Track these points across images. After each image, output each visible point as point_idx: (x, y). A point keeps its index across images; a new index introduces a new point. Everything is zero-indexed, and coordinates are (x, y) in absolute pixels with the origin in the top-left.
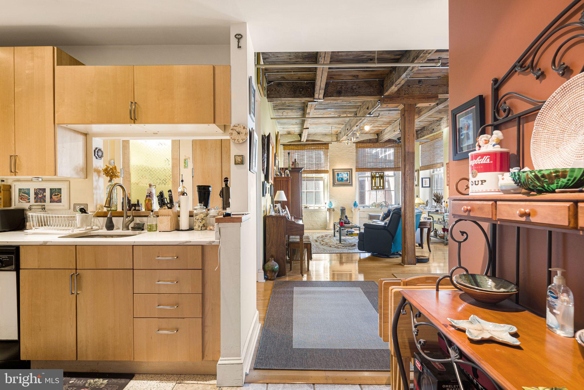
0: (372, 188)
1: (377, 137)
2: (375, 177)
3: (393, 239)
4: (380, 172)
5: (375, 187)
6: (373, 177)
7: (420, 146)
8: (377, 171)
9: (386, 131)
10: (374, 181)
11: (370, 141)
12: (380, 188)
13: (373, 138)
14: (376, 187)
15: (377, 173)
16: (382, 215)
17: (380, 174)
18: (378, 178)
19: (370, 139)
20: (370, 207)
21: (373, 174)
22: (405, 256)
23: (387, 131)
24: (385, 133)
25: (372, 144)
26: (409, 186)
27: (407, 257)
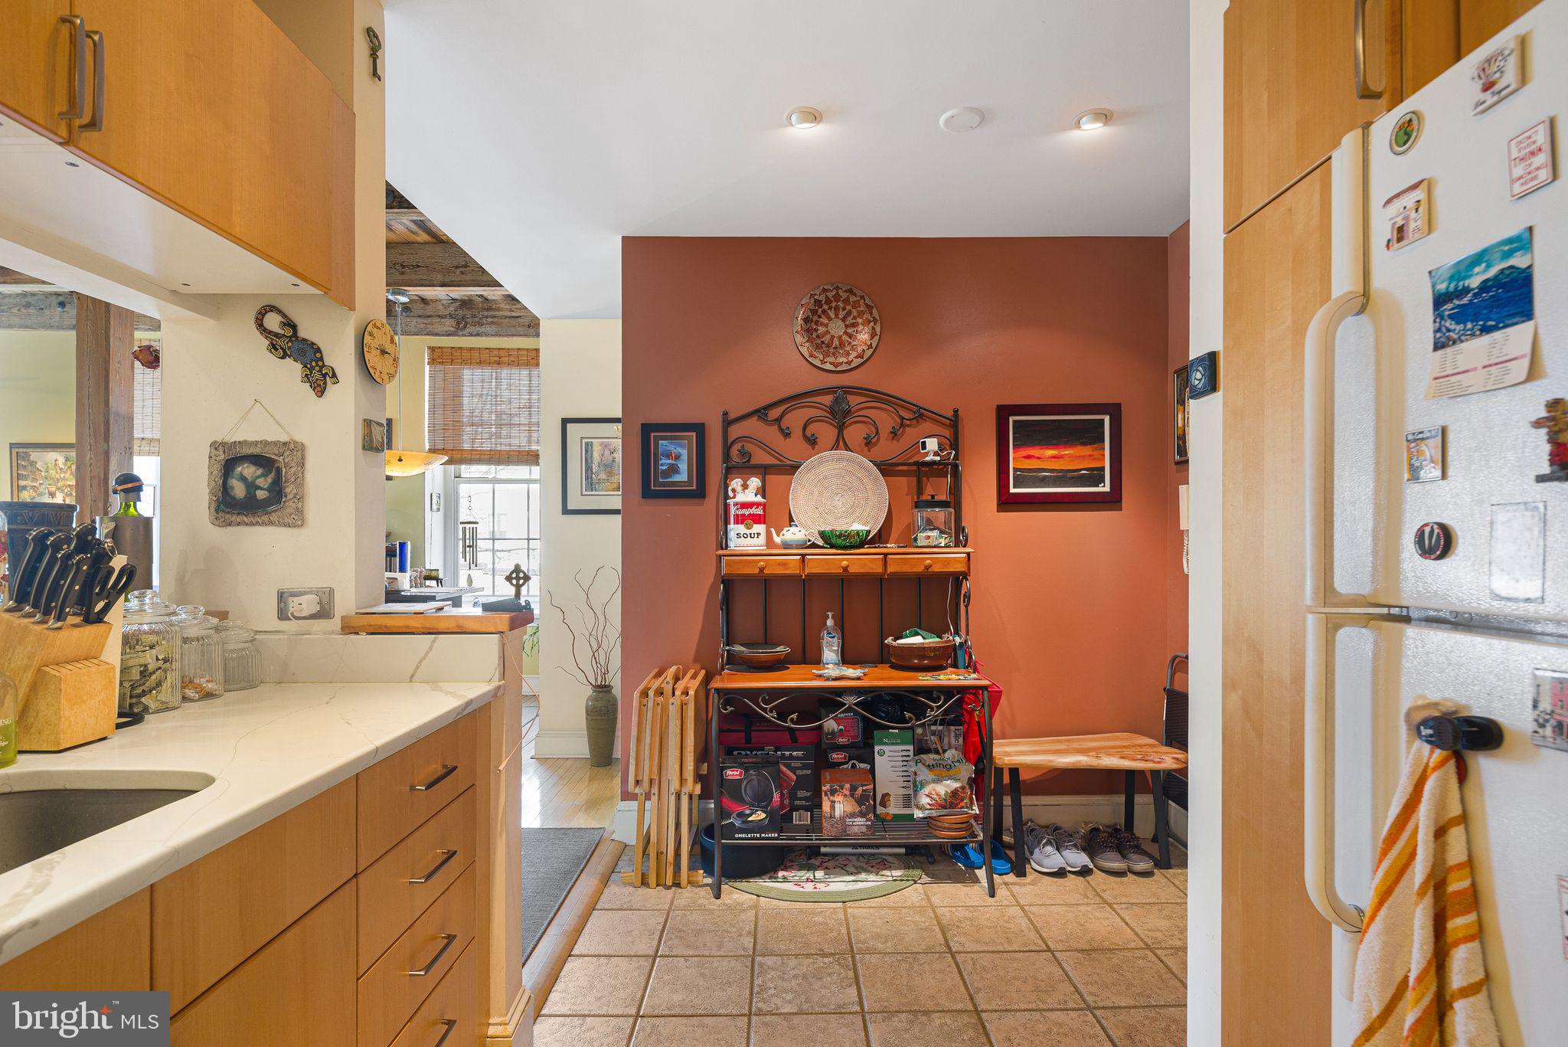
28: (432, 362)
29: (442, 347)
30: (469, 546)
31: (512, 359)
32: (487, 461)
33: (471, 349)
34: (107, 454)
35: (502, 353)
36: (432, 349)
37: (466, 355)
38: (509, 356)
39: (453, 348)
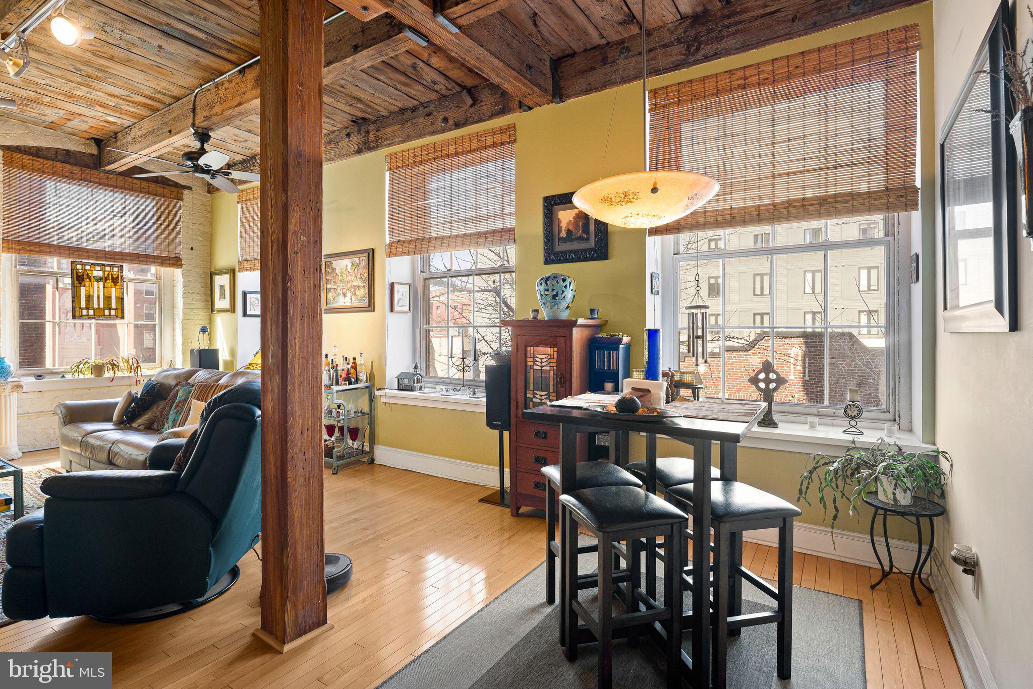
0: (77, 314)
1: (95, 151)
2: (89, 277)
3: (214, 535)
4: (109, 266)
5: (88, 309)
6: (79, 279)
7: (239, 206)
8: (97, 258)
9: (135, 132)
10: (83, 289)
11: (67, 157)
12: (107, 312)
13: (81, 149)
14: (94, 309)
15: (98, 265)
16: (120, 400)
17: (108, 269)
18: (101, 284)
19: (67, 151)
20: (68, 376)
21: (79, 267)
22: (284, 605)
23: (140, 133)
24: (130, 138)
25: (76, 169)
26: (303, 298)
27: (295, 605)
28: (654, 108)
29: (666, 87)
30: (698, 337)
31: (763, 76)
32: (727, 223)
33: (704, 79)
34: (285, 208)
35: (749, 72)
36: (654, 93)
37: (698, 87)
38: (759, 73)
39: (679, 84)
